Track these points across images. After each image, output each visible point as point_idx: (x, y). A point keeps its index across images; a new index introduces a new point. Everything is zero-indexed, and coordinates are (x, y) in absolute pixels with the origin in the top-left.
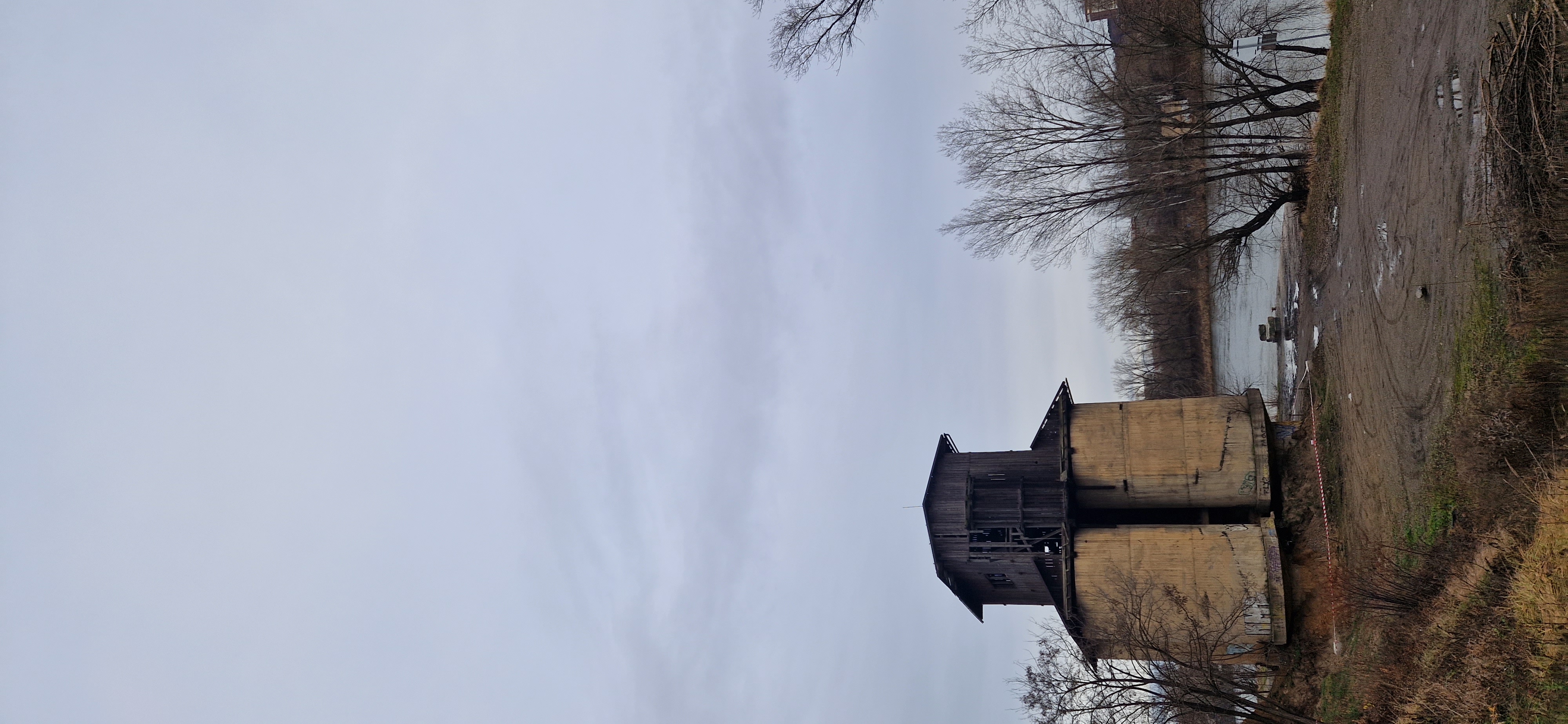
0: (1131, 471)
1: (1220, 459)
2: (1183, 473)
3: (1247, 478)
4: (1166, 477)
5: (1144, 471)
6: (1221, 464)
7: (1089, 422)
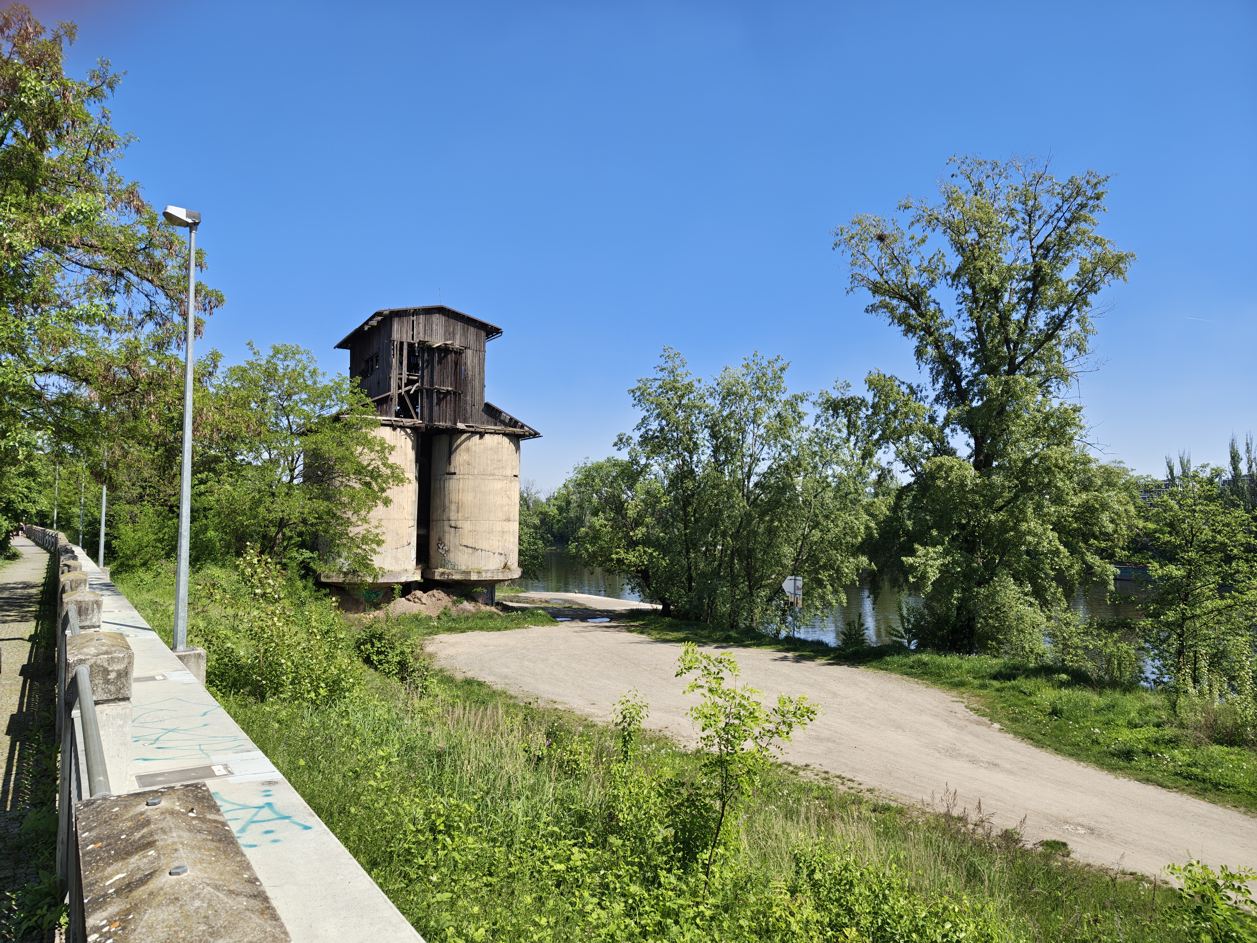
0: (463, 479)
1: (470, 545)
2: (460, 518)
3: (453, 563)
4: (457, 504)
5: (462, 489)
6: (465, 546)
7: (505, 451)
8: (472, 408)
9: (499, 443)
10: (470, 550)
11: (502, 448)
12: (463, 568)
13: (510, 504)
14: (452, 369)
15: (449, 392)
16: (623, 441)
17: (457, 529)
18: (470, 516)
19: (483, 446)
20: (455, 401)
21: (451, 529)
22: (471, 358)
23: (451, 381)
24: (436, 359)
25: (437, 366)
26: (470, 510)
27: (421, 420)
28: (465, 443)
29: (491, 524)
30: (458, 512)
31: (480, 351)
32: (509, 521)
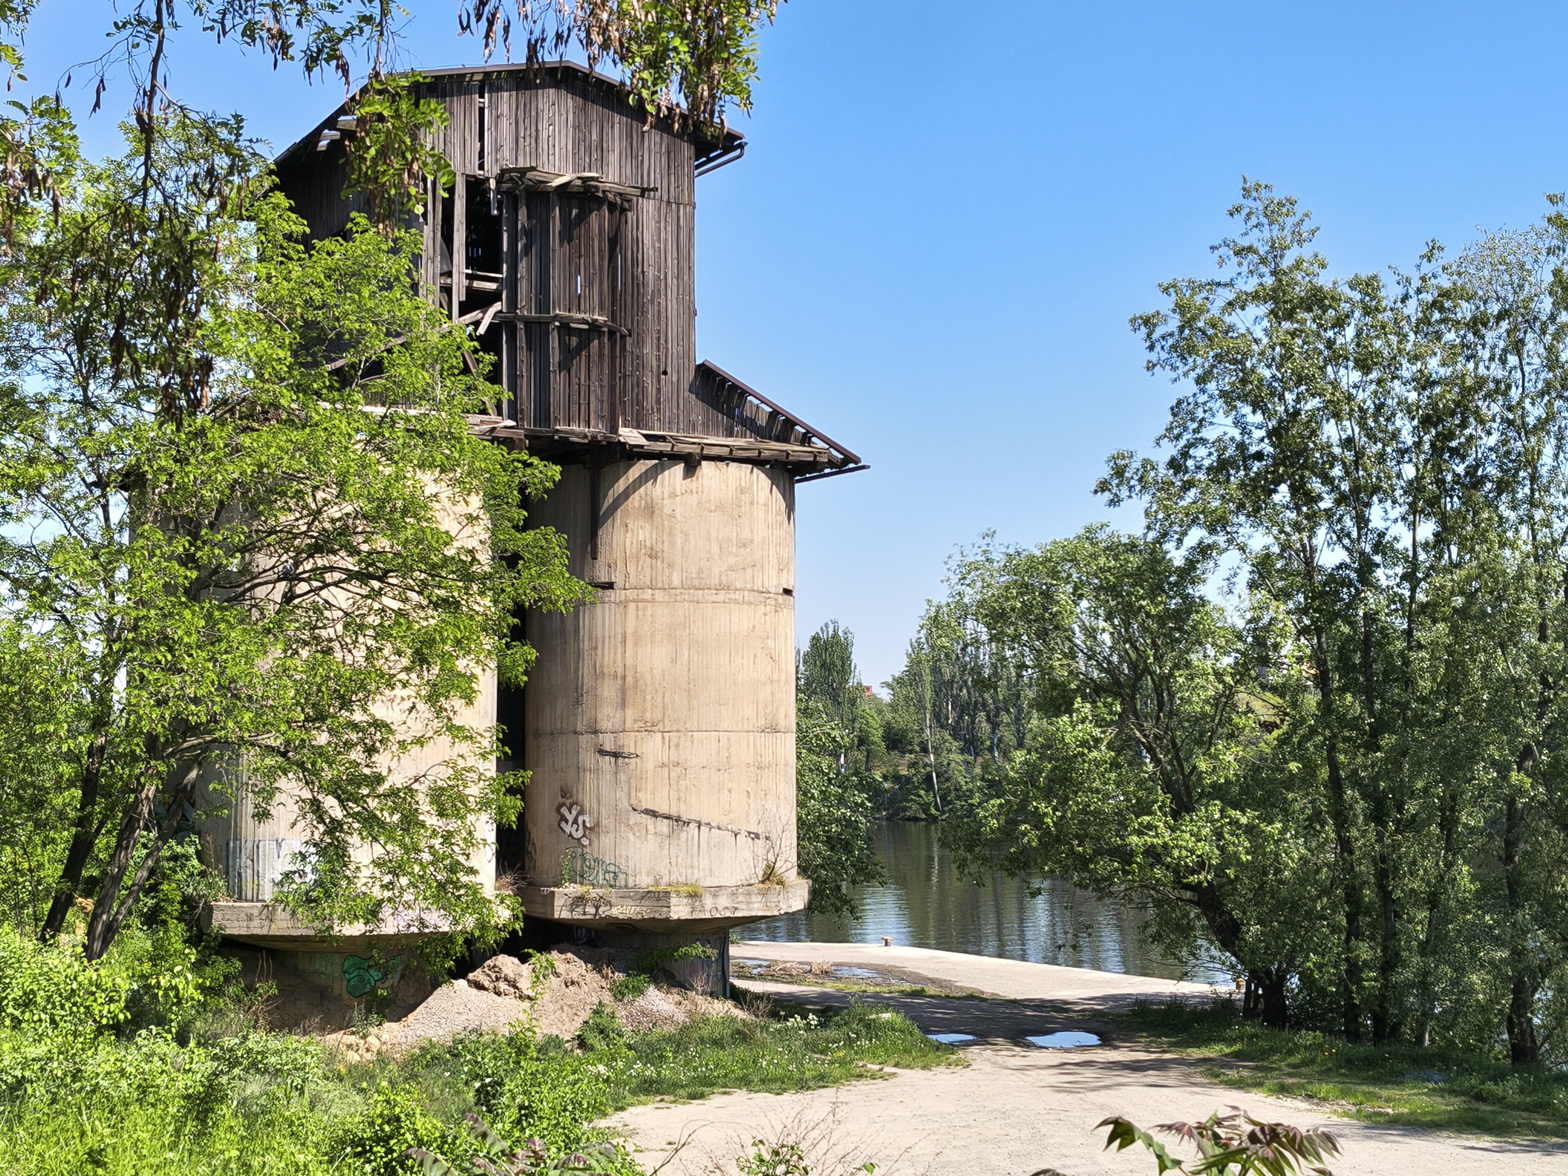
0: (636, 601)
1: (663, 809)
2: (629, 723)
3: (612, 868)
4: (619, 681)
5: (635, 633)
6: (647, 812)
7: (760, 513)
8: (659, 381)
9: (741, 491)
10: (663, 826)
11: (752, 503)
12: (645, 881)
13: (776, 677)
14: (601, 258)
15: (594, 326)
16: (1127, 475)
17: (620, 760)
18: (660, 717)
19: (694, 499)
20: (613, 358)
21: (600, 759)
22: (653, 224)
23: (601, 293)
24: (556, 224)
25: (557, 247)
26: (660, 699)
27: (511, 417)
28: (642, 489)
29: (724, 740)
30: (623, 705)
31: (678, 204)
32: (775, 730)
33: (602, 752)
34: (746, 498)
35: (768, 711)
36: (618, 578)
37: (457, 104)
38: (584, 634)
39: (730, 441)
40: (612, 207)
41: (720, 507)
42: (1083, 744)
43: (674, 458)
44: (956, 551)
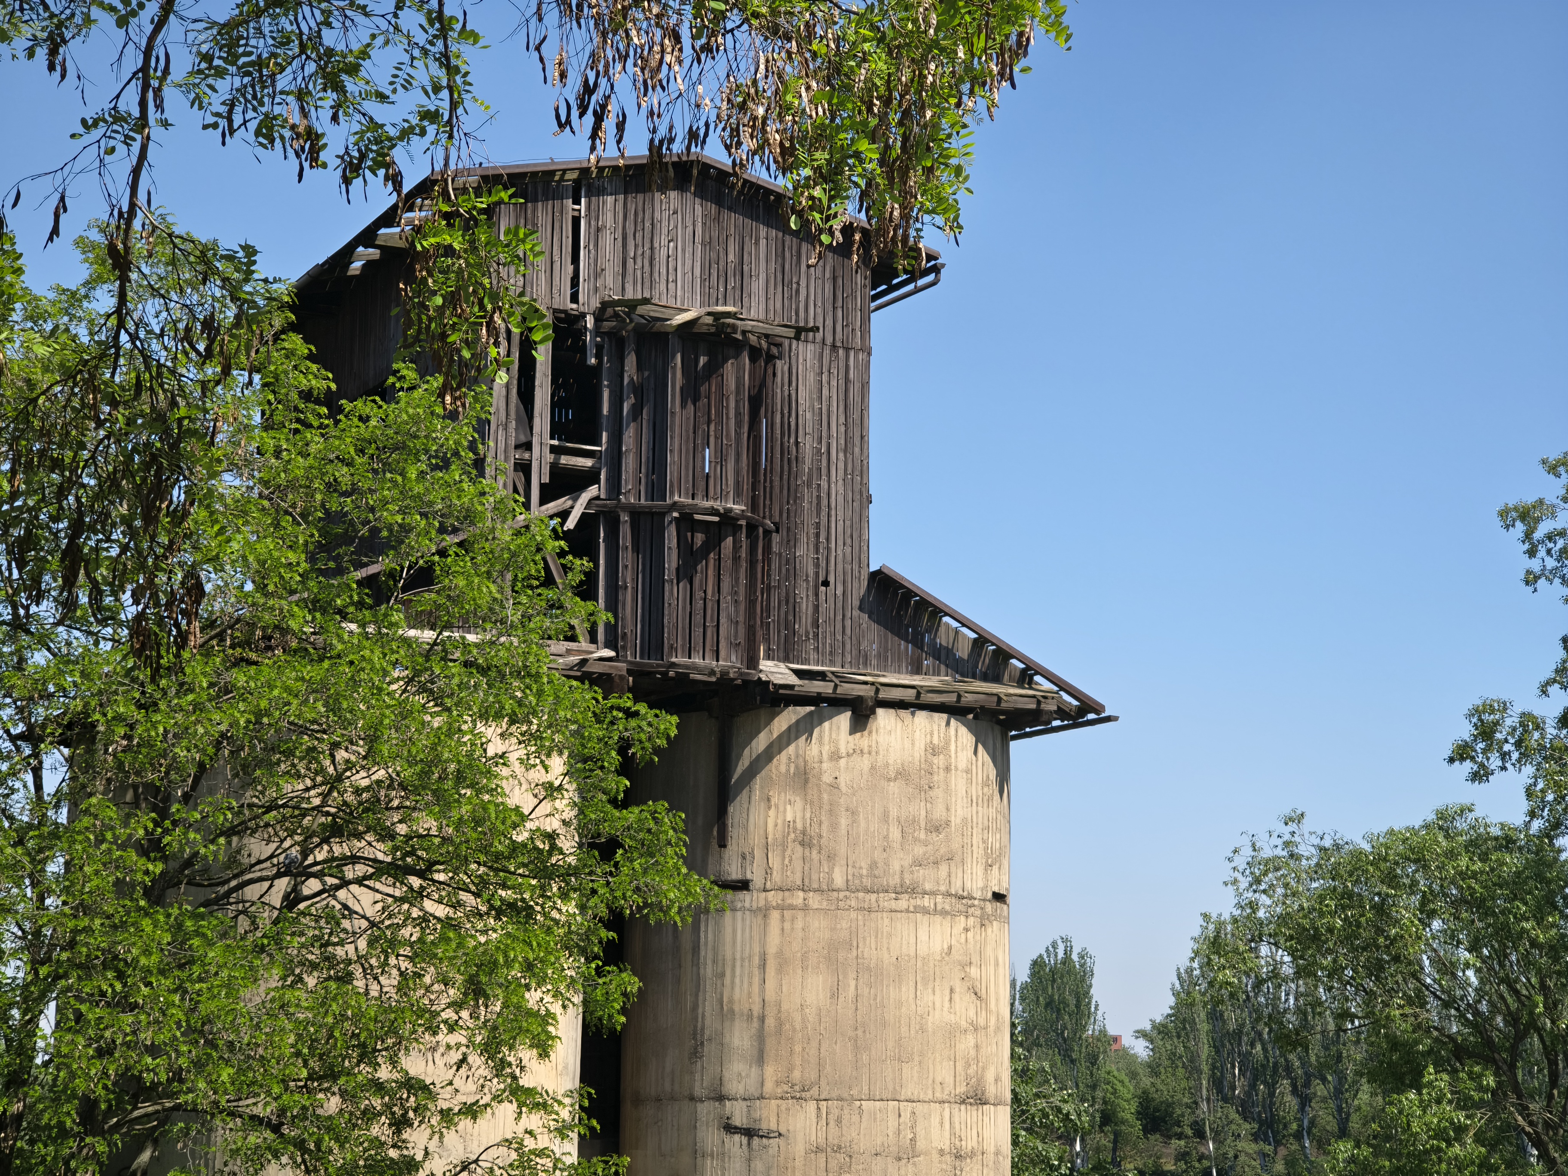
0: (781, 908)
2: (769, 1087)
4: (756, 1024)
5: (780, 954)
7: (958, 783)
8: (817, 595)
9: (934, 750)
11: (948, 769)
13: (981, 1022)
14: (739, 424)
15: (728, 520)
16: (1498, 736)
17: (756, 1141)
18: (813, 1076)
19: (865, 763)
20: (752, 563)
21: (727, 1138)
22: (811, 377)
23: (737, 473)
24: (676, 378)
25: (678, 409)
26: (813, 1052)
27: (608, 645)
28: (791, 749)
29: (906, 1116)
30: (760, 1059)
31: (847, 350)
32: (981, 1101)
33: (730, 1128)
34: (939, 761)
35: (971, 1071)
36: (756, 876)
37: (542, 213)
38: (706, 953)
39: (916, 680)
40: (755, 353)
41: (902, 774)
42: (1441, 1134)
43: (837, 703)
44: (1246, 841)
